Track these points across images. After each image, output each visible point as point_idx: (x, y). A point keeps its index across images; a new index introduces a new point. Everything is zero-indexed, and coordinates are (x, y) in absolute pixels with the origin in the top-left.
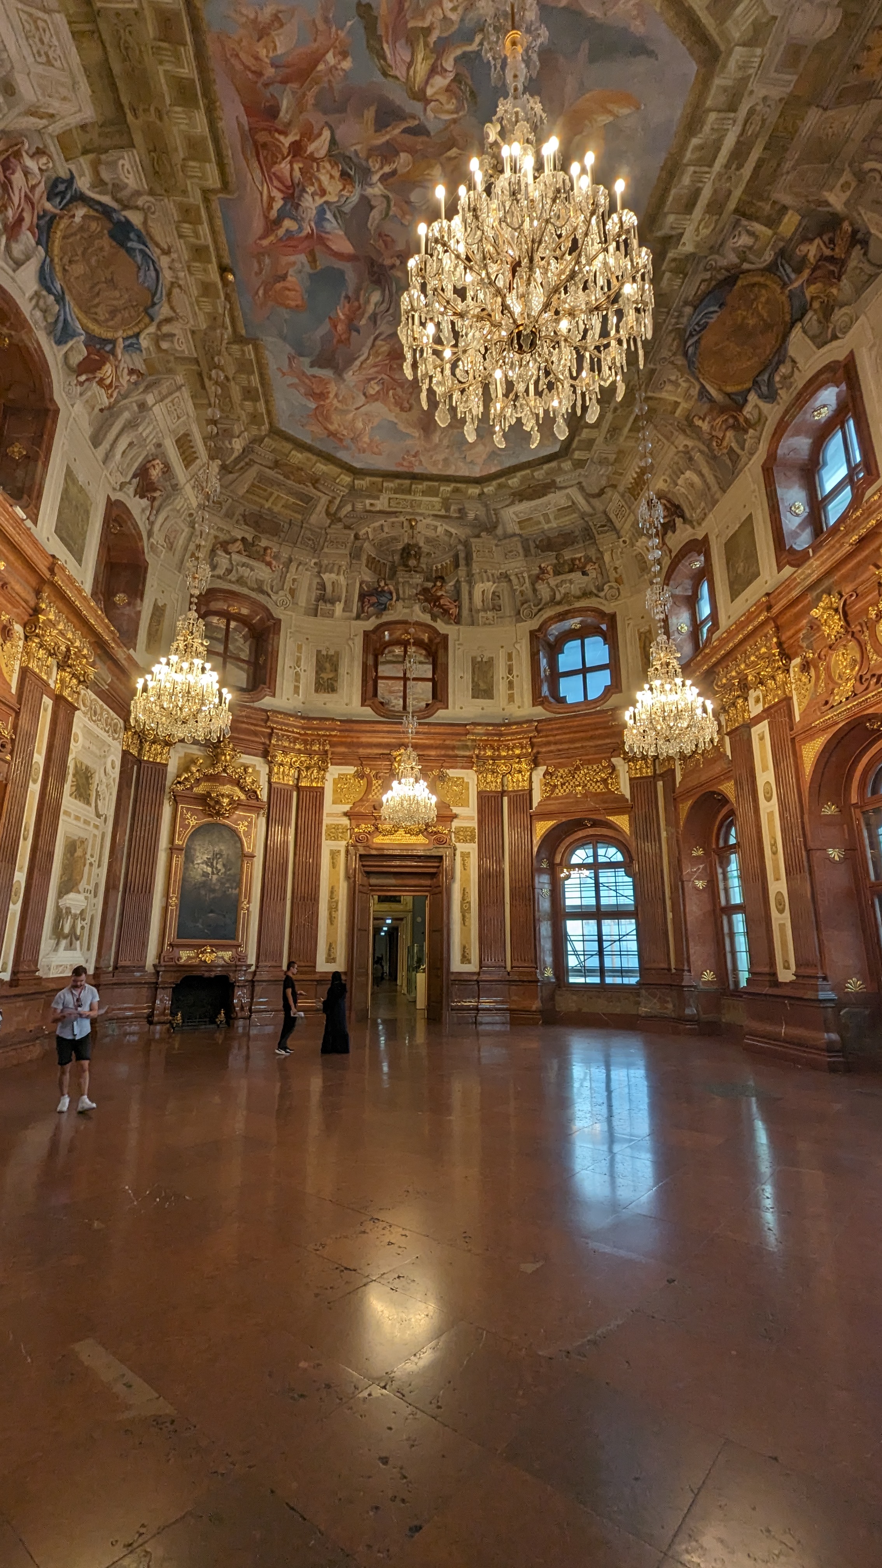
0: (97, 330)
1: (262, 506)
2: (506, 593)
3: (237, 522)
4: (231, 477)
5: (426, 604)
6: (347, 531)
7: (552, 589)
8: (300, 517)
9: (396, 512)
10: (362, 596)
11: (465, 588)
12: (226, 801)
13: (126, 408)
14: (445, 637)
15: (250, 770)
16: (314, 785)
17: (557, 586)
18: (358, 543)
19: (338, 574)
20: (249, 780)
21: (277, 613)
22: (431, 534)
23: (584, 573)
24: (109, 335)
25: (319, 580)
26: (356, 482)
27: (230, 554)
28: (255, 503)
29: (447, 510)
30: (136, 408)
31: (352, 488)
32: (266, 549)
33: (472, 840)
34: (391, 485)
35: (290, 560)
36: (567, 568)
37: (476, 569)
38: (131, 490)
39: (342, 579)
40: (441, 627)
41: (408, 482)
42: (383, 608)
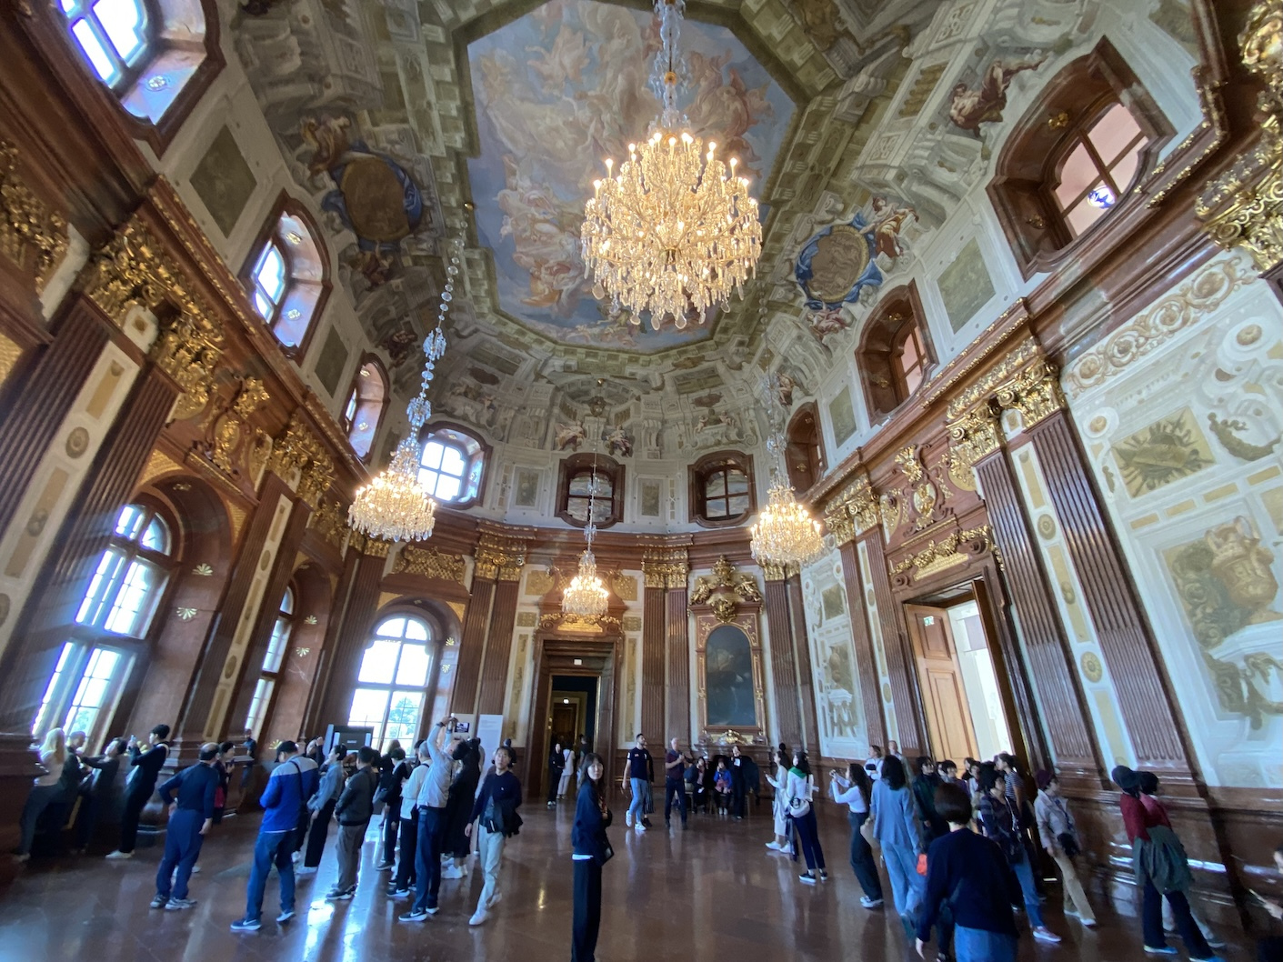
0: (865, 252)
24: (863, 241)
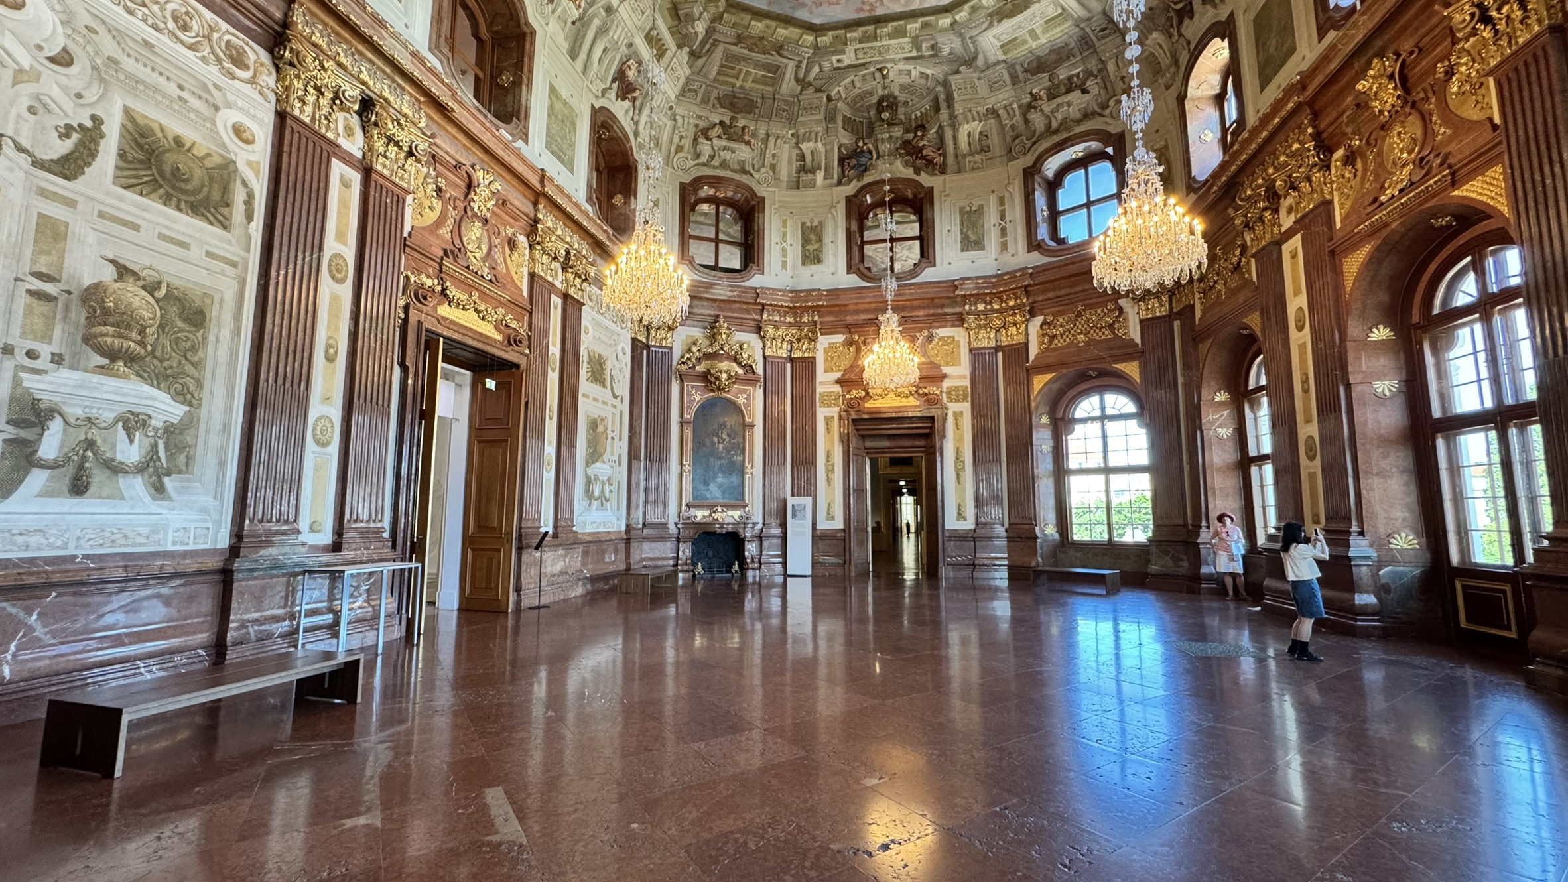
1: (734, 85)
2: (994, 131)
3: (714, 106)
4: (701, 61)
5: (908, 158)
6: (819, 95)
7: (1048, 117)
8: (770, 89)
9: (864, 64)
10: (842, 161)
11: (948, 133)
12: (724, 376)
13: (594, 15)
14: (930, 191)
15: (745, 346)
16: (806, 355)
17: (1052, 112)
18: (831, 105)
19: (816, 141)
20: (745, 356)
21: (761, 191)
22: (904, 79)
23: (1085, 91)
25: (797, 151)
26: (819, 40)
27: (710, 140)
28: (726, 83)
29: (919, 49)
30: (604, 13)
31: (816, 47)
32: (743, 128)
33: (965, 399)
34: (855, 35)
35: (768, 135)
36: (1063, 89)
37: (959, 109)
38: (612, 95)
39: (820, 146)
40: (925, 180)
41: (871, 27)
42: (864, 170)
